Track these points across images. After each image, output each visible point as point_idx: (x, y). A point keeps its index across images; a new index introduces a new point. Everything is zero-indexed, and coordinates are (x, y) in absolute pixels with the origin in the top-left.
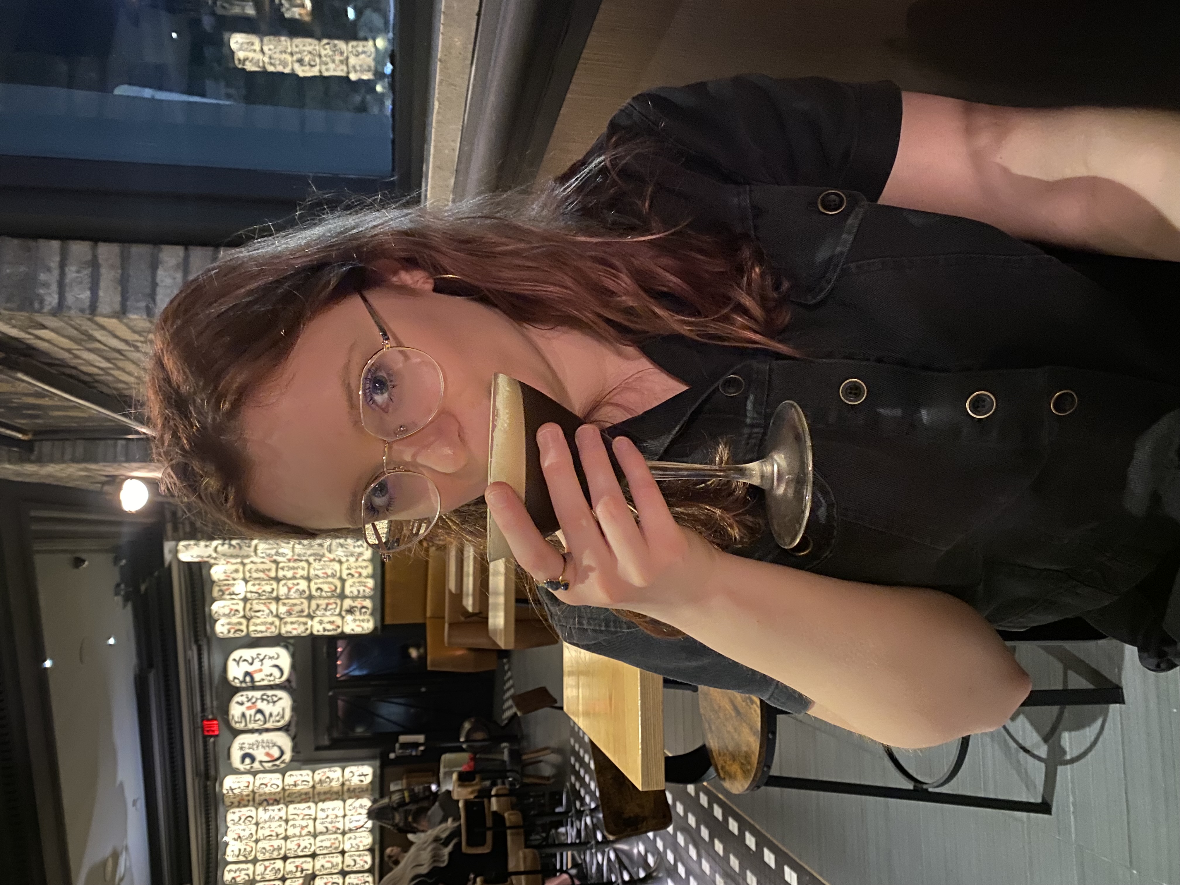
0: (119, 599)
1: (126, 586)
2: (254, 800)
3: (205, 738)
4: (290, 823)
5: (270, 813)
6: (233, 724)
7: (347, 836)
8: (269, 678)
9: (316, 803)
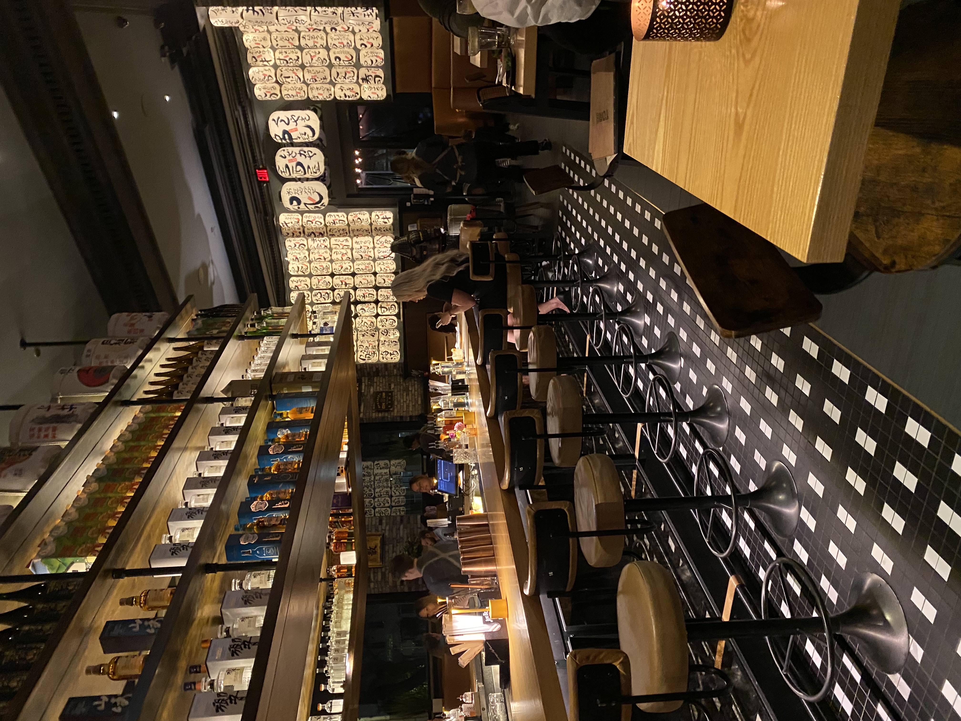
0: (166, 61)
1: (169, 48)
2: (304, 232)
3: (260, 183)
4: (334, 251)
5: (316, 243)
6: (280, 174)
7: (377, 262)
8: (304, 137)
9: (352, 238)
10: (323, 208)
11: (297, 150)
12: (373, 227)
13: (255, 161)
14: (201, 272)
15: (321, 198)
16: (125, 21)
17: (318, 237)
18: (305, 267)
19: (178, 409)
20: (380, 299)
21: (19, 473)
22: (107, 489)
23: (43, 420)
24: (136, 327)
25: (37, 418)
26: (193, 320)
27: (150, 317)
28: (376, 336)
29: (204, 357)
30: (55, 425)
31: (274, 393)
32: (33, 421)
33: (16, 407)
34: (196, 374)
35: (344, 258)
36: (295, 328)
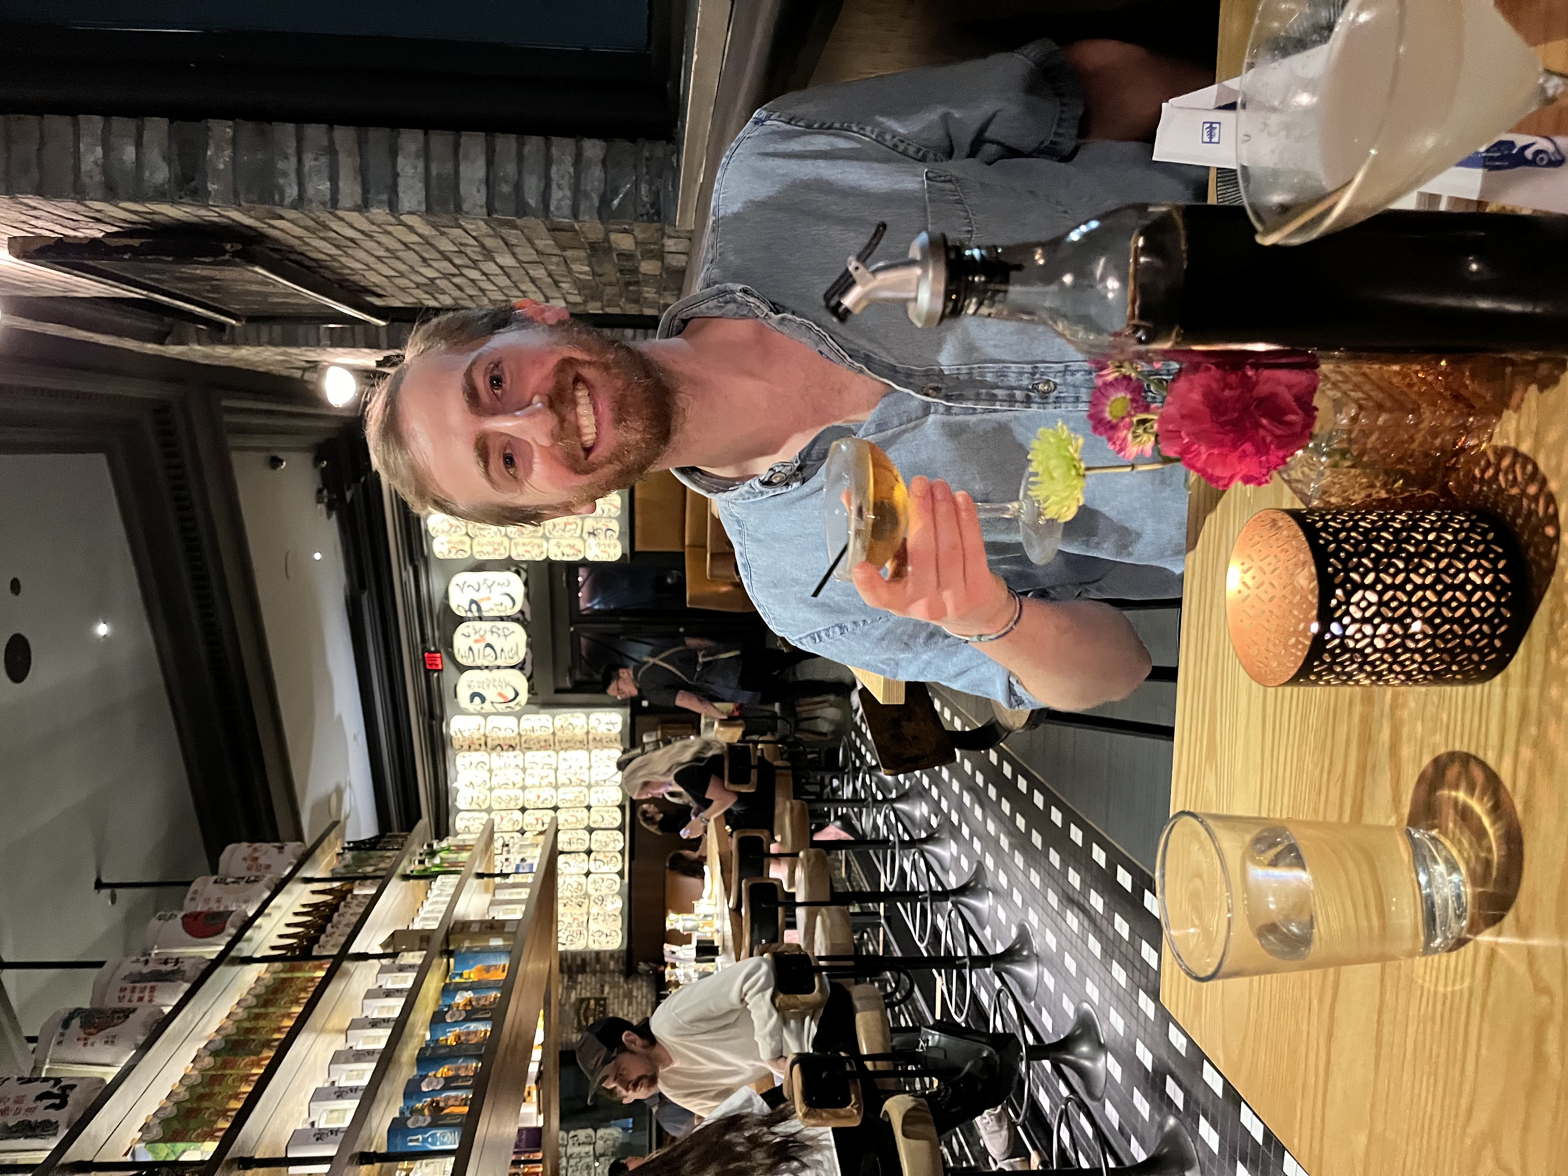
0: (322, 507)
1: (329, 492)
2: (486, 744)
3: (428, 673)
4: (528, 772)
5: (503, 760)
6: (459, 659)
7: (592, 790)
8: (499, 608)
9: (557, 753)
10: (518, 708)
11: (487, 625)
12: (591, 737)
13: (424, 640)
14: (334, 799)
15: (517, 694)
16: (281, 461)
17: (507, 750)
18: (482, 797)
19: (320, 968)
20: (593, 848)
21: (111, 1041)
22: (224, 1066)
23: (141, 978)
24: (260, 861)
25: (131, 973)
26: (338, 854)
27: (281, 849)
28: (585, 906)
29: (355, 902)
30: (153, 984)
31: (451, 948)
32: (125, 978)
33: (99, 965)
34: (344, 922)
35: (544, 783)
36: (480, 866)
